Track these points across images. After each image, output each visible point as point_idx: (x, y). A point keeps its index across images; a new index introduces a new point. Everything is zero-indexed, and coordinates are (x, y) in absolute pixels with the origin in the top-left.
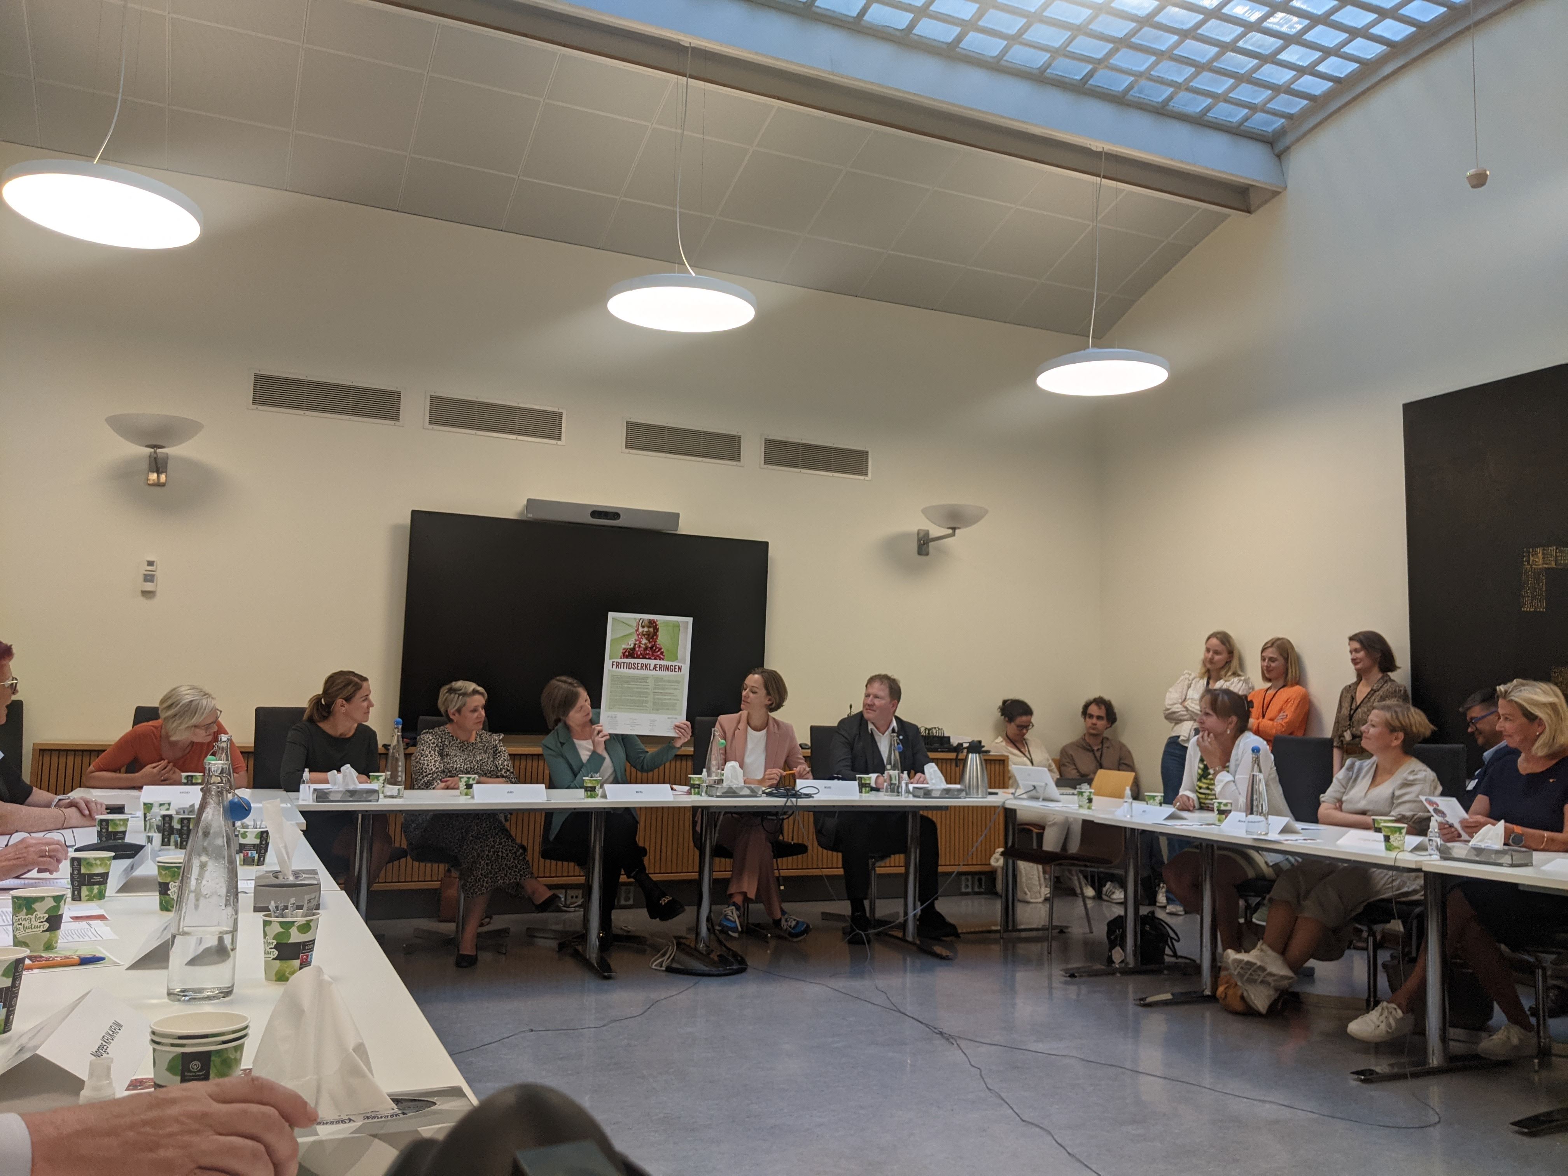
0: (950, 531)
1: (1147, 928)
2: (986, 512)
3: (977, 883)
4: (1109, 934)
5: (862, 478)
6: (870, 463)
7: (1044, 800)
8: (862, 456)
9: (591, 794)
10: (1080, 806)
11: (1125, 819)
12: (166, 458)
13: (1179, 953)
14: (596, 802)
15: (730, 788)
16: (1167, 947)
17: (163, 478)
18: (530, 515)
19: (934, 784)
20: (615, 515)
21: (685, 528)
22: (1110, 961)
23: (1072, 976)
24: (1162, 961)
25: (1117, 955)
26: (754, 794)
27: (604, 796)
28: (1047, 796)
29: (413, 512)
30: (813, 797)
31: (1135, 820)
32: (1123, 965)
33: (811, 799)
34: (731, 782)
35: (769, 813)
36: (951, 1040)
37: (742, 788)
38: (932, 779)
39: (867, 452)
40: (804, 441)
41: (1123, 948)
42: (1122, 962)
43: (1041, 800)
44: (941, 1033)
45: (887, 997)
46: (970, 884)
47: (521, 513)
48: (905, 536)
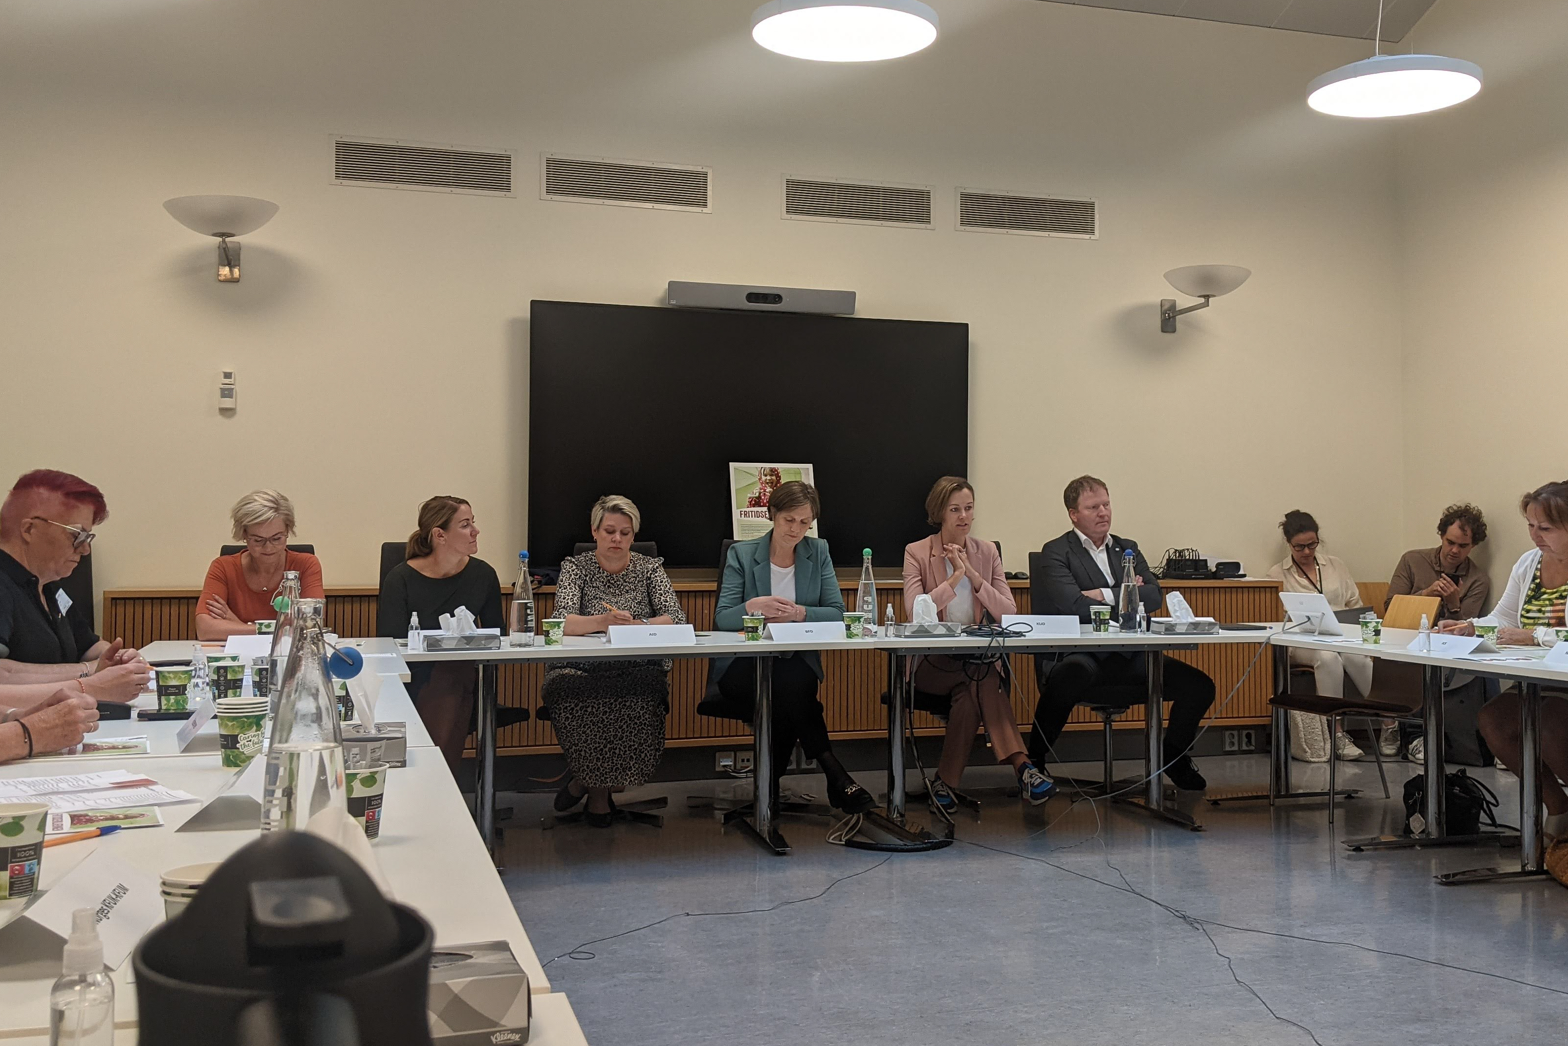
0: (1202, 300)
1: (1457, 790)
2: (1249, 273)
3: (1245, 740)
4: (1407, 797)
5: (1087, 237)
6: (1097, 216)
7: (1321, 633)
8: (1087, 209)
9: (753, 636)
10: (1364, 640)
11: (1421, 654)
12: (238, 248)
13: (1498, 822)
14: (760, 645)
15: (922, 626)
16: (1482, 813)
17: (236, 271)
18: (673, 302)
19: (1178, 617)
20: (776, 298)
21: (864, 310)
22: (1408, 831)
23: (1358, 849)
24: (1477, 831)
25: (1416, 823)
26: (951, 633)
27: (770, 638)
28: (1324, 628)
29: (533, 302)
30: (1025, 636)
31: (1433, 655)
32: (1424, 836)
33: (1023, 638)
34: (923, 619)
35: (972, 656)
36: (1196, 925)
37: (936, 626)
38: (1176, 611)
39: (1093, 204)
40: (1011, 194)
41: (1424, 814)
42: (1423, 832)
43: (1316, 634)
44: (1184, 917)
45: (1121, 875)
46: (1236, 740)
47: (662, 300)
48: (1142, 309)
